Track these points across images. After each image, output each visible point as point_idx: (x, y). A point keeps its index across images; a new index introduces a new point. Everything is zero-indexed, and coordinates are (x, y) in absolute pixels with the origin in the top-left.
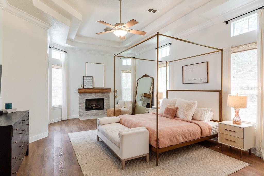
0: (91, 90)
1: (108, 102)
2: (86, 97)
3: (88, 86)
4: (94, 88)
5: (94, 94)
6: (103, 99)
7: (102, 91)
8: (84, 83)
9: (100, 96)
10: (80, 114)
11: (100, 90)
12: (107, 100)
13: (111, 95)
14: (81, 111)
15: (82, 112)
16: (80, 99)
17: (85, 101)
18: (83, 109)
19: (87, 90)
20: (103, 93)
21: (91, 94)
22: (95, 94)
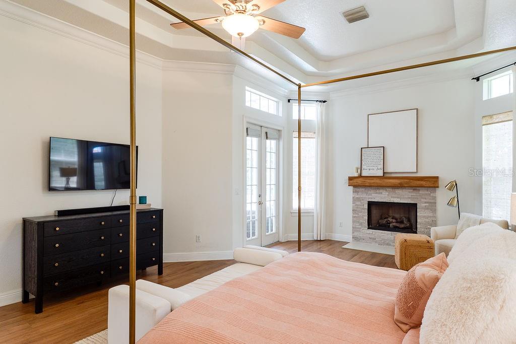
0: (378, 181)
1: (431, 214)
2: (370, 197)
3: (373, 170)
4: (387, 175)
5: (387, 189)
6: (415, 205)
7: (407, 183)
8: (363, 163)
9: (407, 197)
10: (356, 234)
11: (403, 180)
12: (426, 208)
13: (442, 196)
14: (358, 228)
15: (358, 230)
16: (355, 200)
17: (366, 206)
18: (361, 224)
19: (368, 181)
20: (415, 188)
21: (381, 191)
22: (391, 190)
